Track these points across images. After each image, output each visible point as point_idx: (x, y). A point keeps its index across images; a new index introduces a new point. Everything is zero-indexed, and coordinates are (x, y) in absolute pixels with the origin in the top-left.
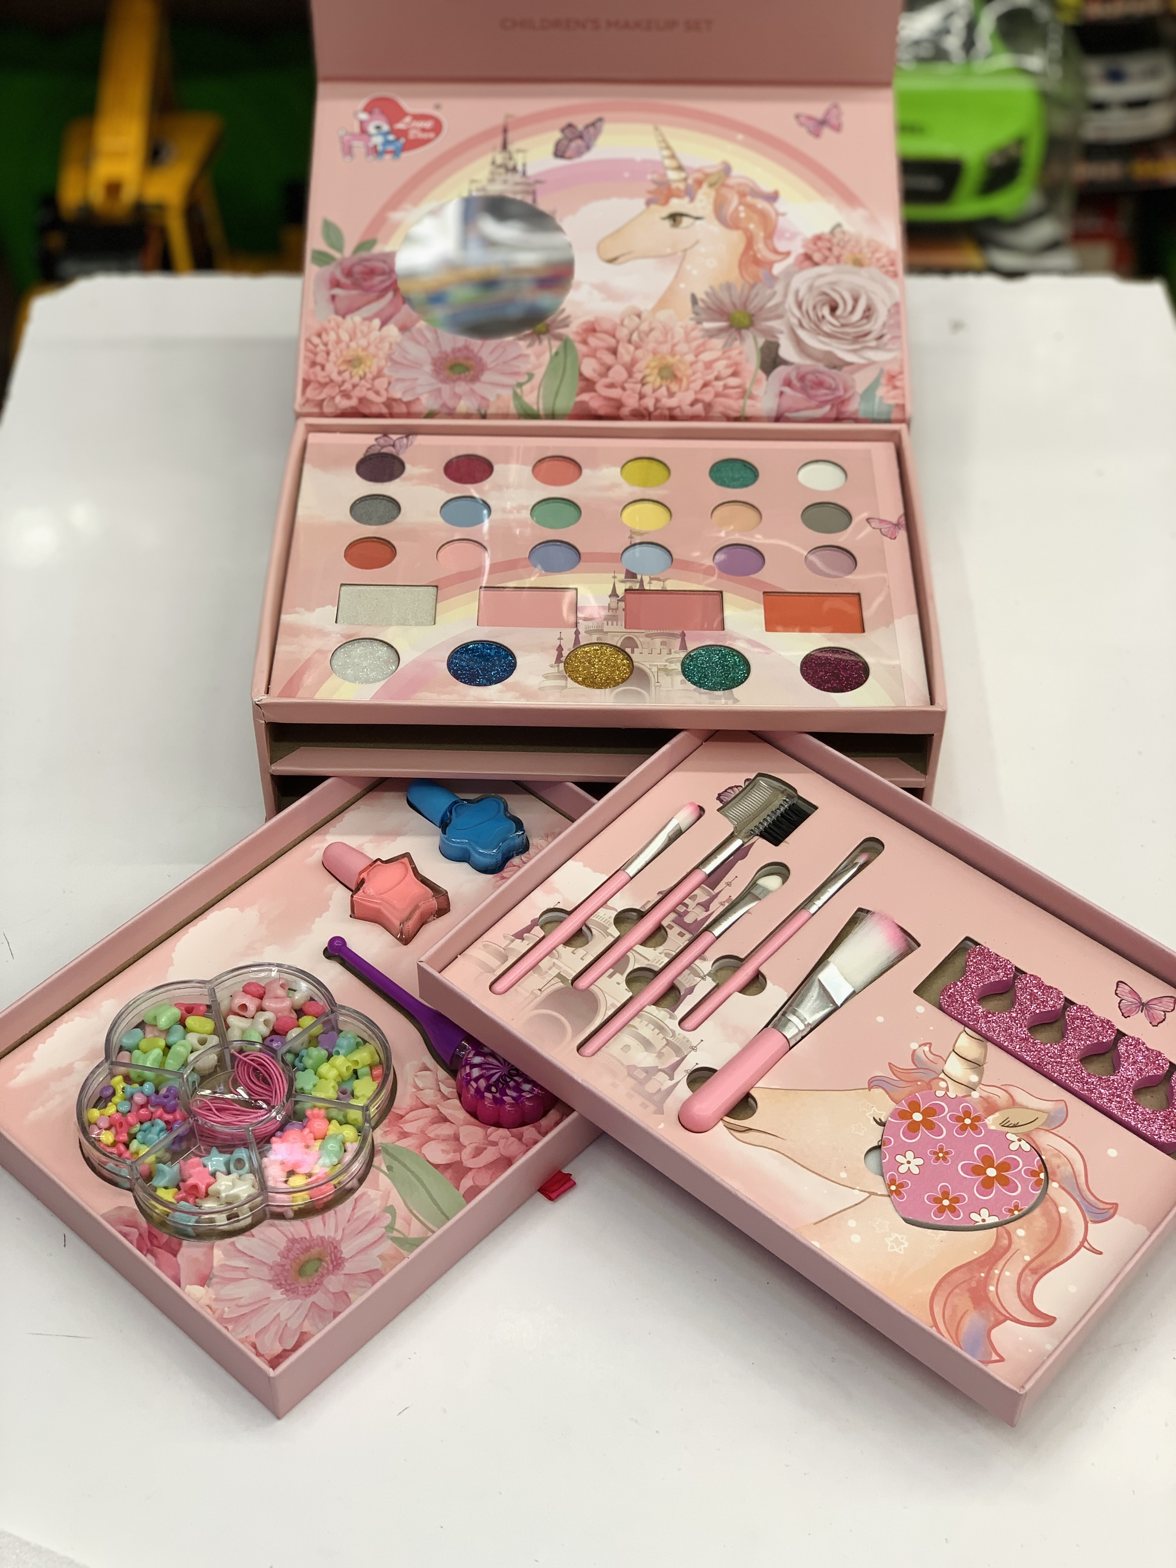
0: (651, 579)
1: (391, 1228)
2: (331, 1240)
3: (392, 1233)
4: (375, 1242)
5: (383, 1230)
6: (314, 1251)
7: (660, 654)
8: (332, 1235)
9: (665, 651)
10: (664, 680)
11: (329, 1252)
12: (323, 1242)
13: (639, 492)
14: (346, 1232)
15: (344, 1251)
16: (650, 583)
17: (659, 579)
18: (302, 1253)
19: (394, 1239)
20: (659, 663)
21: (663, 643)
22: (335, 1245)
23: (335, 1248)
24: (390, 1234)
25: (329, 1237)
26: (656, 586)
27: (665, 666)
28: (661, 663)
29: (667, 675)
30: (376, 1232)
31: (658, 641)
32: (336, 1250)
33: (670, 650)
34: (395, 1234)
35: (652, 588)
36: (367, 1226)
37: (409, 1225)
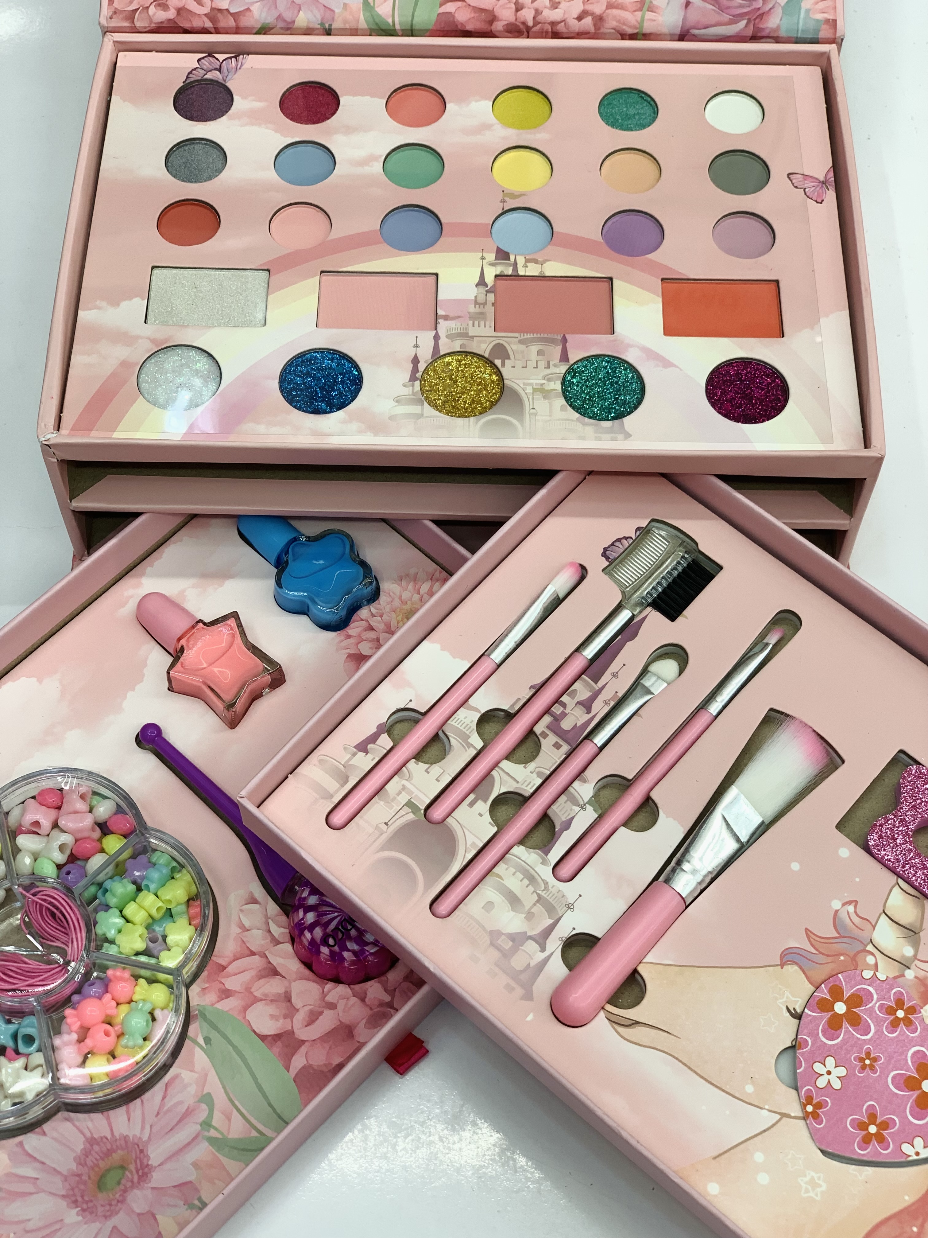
0: (527, 261)
1: (207, 1124)
2: (136, 1141)
3: (209, 1131)
4: (189, 1144)
5: (199, 1127)
6: (117, 1156)
7: (537, 367)
8: (138, 1134)
9: (542, 364)
10: (541, 405)
11: (134, 1157)
12: (126, 1142)
13: (513, 136)
14: (154, 1130)
15: (151, 1156)
16: (525, 266)
17: (536, 261)
18: (102, 1159)
19: (212, 1141)
20: (534, 382)
21: (540, 353)
22: (141, 1148)
23: (142, 1151)
24: (206, 1134)
25: (134, 1136)
26: (533, 270)
27: (542, 385)
28: (537, 381)
29: (545, 398)
30: (190, 1129)
31: (534, 349)
32: (142, 1154)
33: (549, 362)
34: (213, 1133)
35: (527, 274)
36: (179, 1122)
37: (229, 1120)
